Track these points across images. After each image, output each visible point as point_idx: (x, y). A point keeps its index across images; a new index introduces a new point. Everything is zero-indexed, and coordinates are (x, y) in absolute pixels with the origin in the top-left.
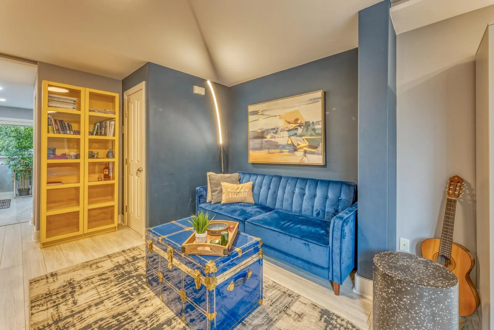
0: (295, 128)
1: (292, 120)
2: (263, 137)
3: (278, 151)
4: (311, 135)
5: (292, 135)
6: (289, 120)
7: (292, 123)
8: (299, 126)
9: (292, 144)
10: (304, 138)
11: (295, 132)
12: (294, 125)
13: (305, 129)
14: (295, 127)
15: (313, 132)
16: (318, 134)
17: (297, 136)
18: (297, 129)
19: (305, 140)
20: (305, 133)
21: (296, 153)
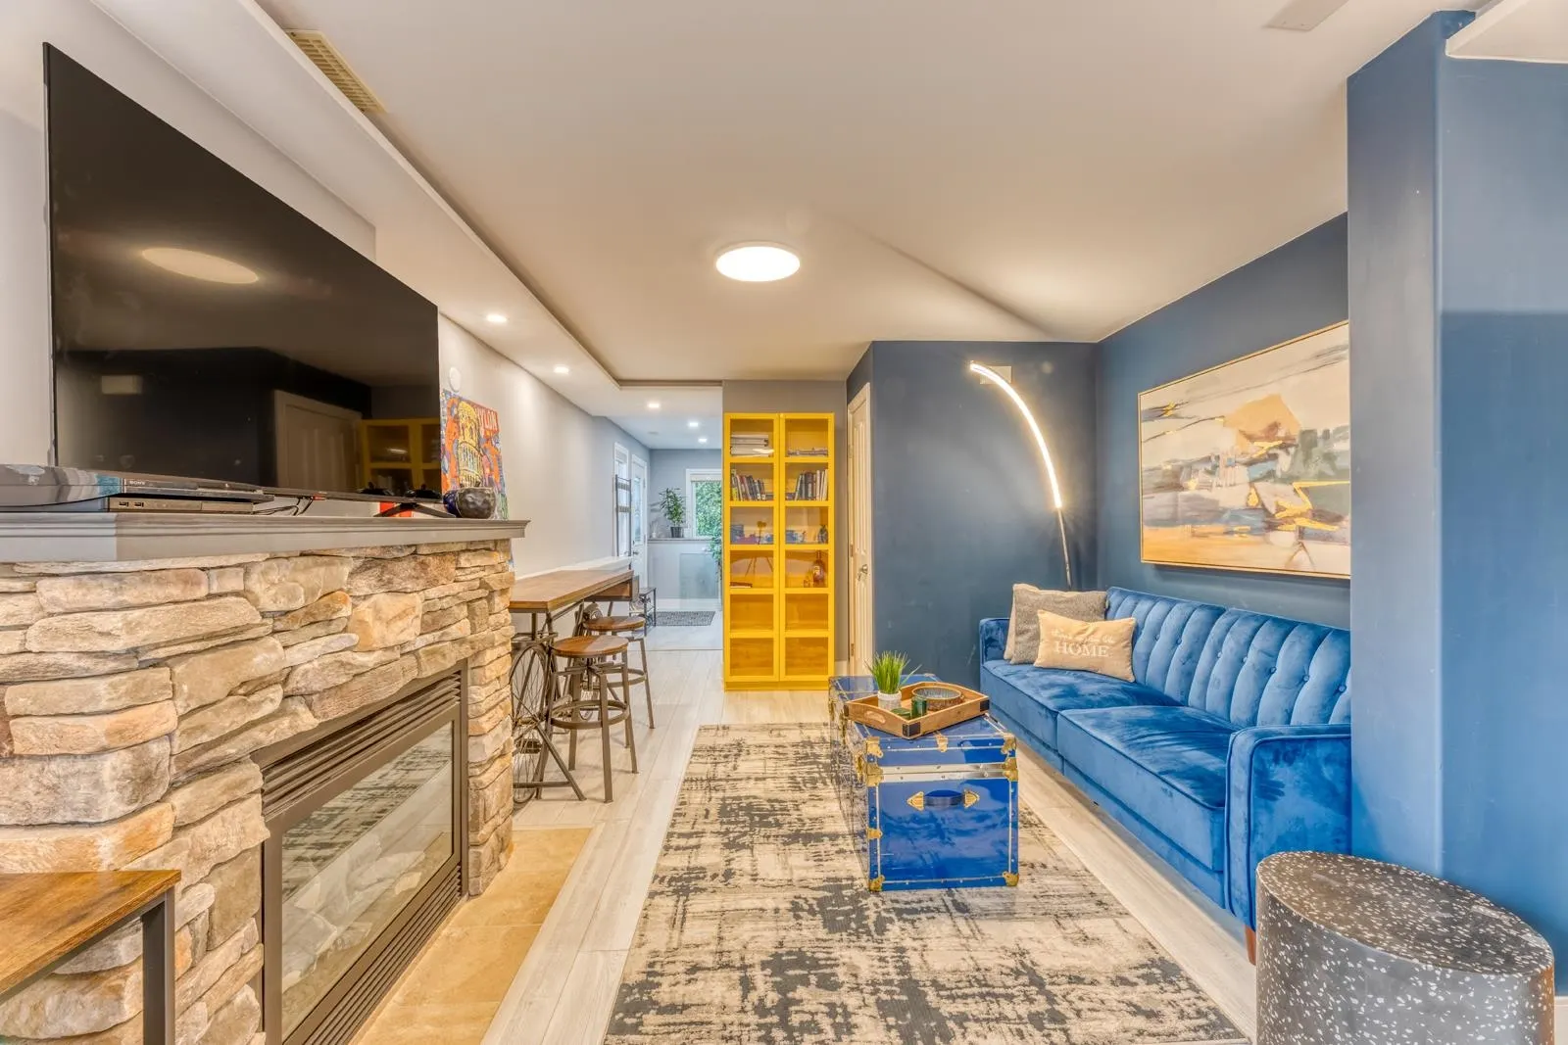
0: (1270, 455)
1: (1257, 428)
2: (1178, 487)
3: (1219, 528)
4: (1321, 476)
5: (1258, 476)
6: (1250, 431)
7: (1260, 439)
8: (1280, 447)
9: (1260, 507)
10: (1296, 485)
11: (1269, 465)
12: (1267, 445)
13: (1301, 456)
14: (1271, 452)
15: (1326, 468)
16: (1340, 474)
17: (1275, 482)
18: (1274, 457)
19: (1301, 493)
20: (1300, 468)
21: (1273, 536)
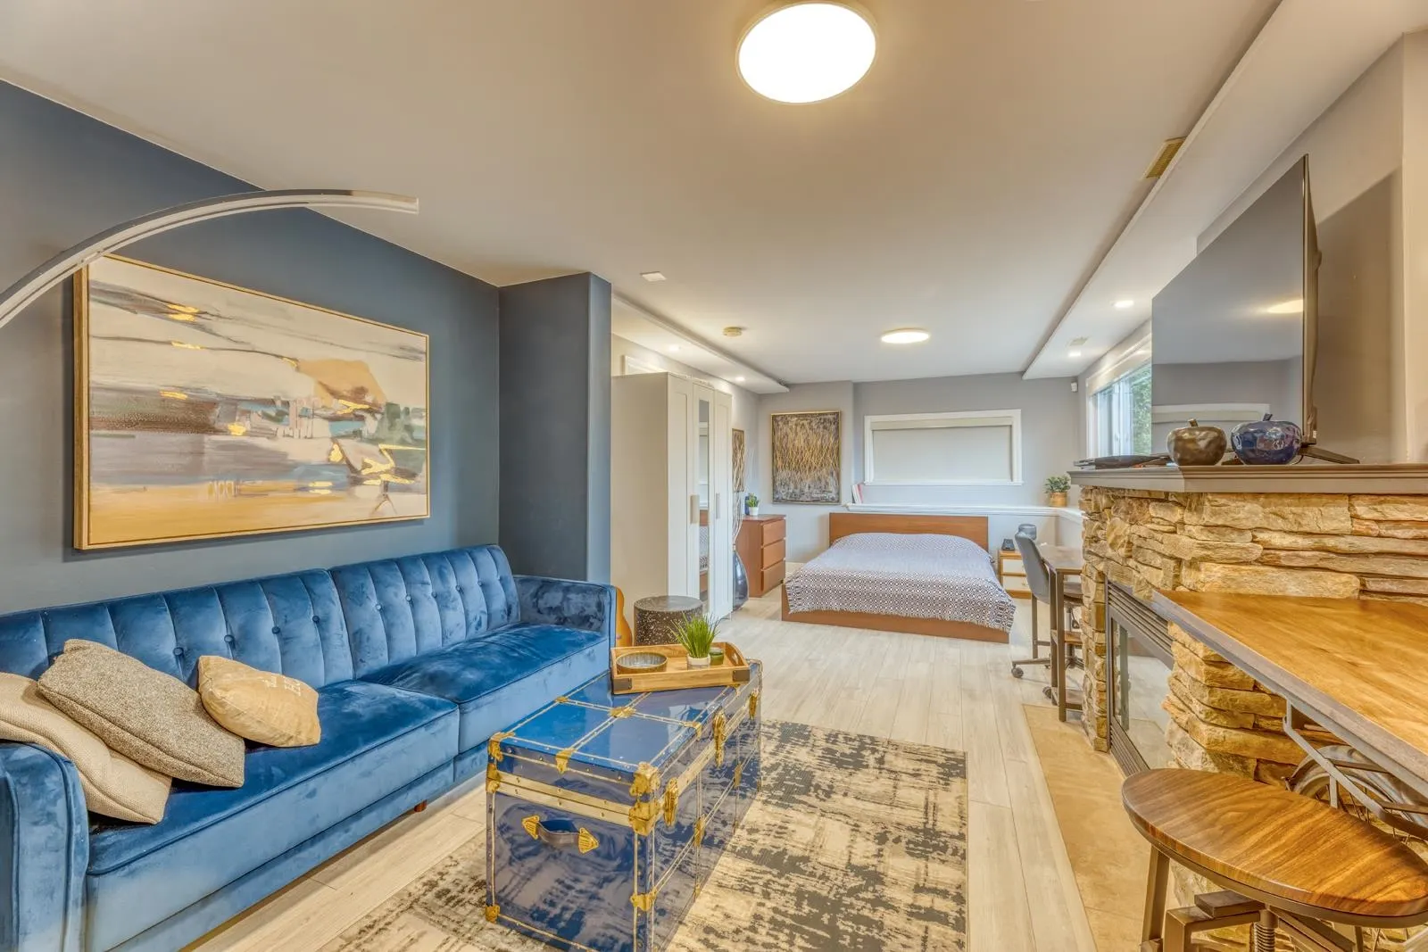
0: (356, 416)
1: (345, 387)
3: (290, 483)
4: (403, 442)
5: (343, 433)
6: (335, 386)
7: (342, 397)
8: (368, 411)
9: (344, 463)
10: (382, 446)
11: (355, 425)
12: (353, 406)
13: (386, 423)
14: (357, 413)
15: (406, 435)
16: (418, 442)
17: (361, 441)
18: (361, 418)
19: (386, 453)
20: (385, 433)
21: (358, 490)
